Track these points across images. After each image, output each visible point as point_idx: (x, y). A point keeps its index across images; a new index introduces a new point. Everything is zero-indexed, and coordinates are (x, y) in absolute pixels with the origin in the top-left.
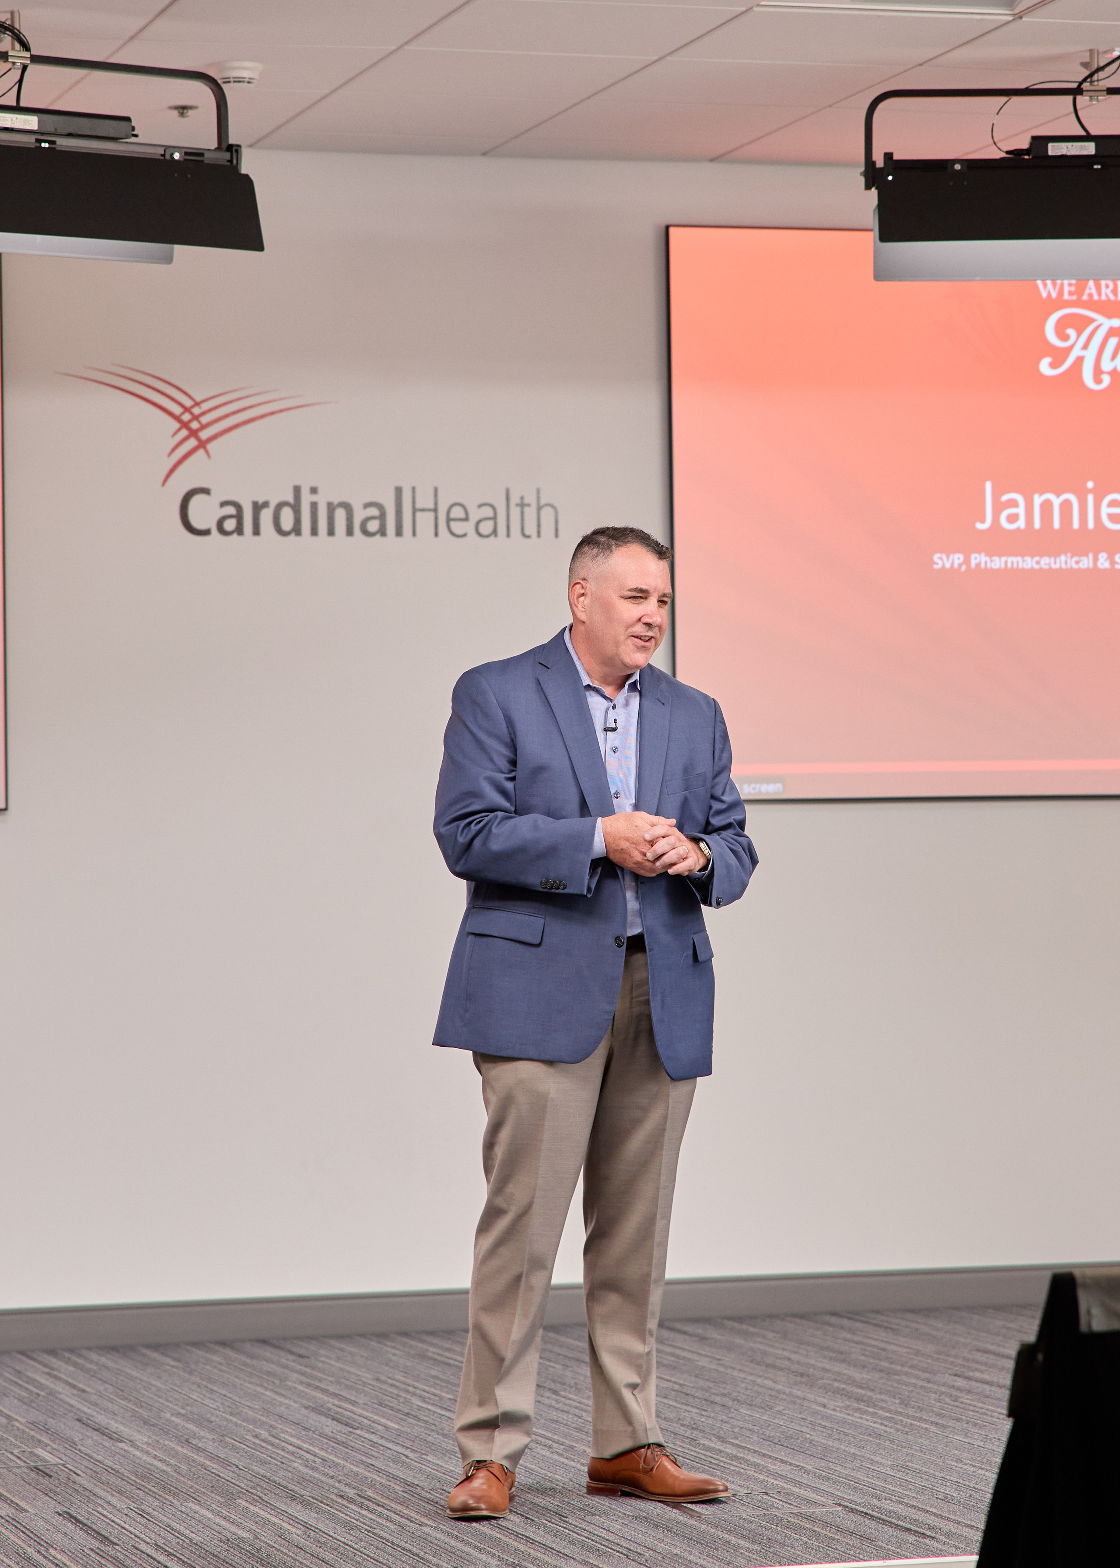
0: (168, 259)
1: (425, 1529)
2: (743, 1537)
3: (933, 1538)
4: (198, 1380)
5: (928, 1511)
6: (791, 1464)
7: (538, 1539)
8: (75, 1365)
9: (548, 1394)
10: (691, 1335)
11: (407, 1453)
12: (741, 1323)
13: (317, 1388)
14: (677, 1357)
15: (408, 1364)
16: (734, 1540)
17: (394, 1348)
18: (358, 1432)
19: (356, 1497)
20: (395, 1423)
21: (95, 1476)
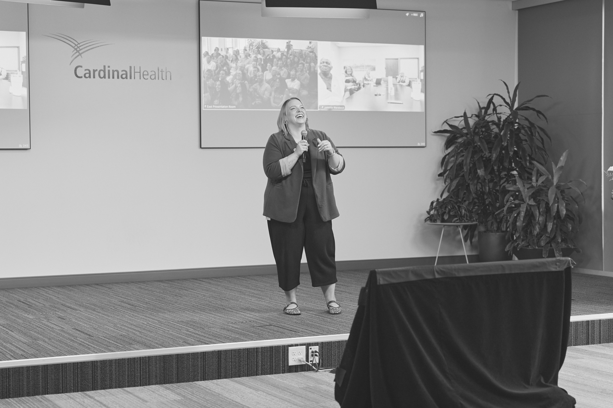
0: (83, 7)
1: (170, 332)
2: (251, 333)
3: (299, 332)
4: (86, 294)
5: (293, 326)
6: (252, 314)
7: (200, 334)
8: (52, 291)
9: (179, 297)
10: (206, 282)
11: (153, 313)
12: (217, 279)
13: (119, 296)
14: (206, 288)
15: (138, 290)
16: (250, 334)
17: (132, 286)
18: (137, 307)
19: (147, 324)
20: (145, 305)
21: (76, 319)
